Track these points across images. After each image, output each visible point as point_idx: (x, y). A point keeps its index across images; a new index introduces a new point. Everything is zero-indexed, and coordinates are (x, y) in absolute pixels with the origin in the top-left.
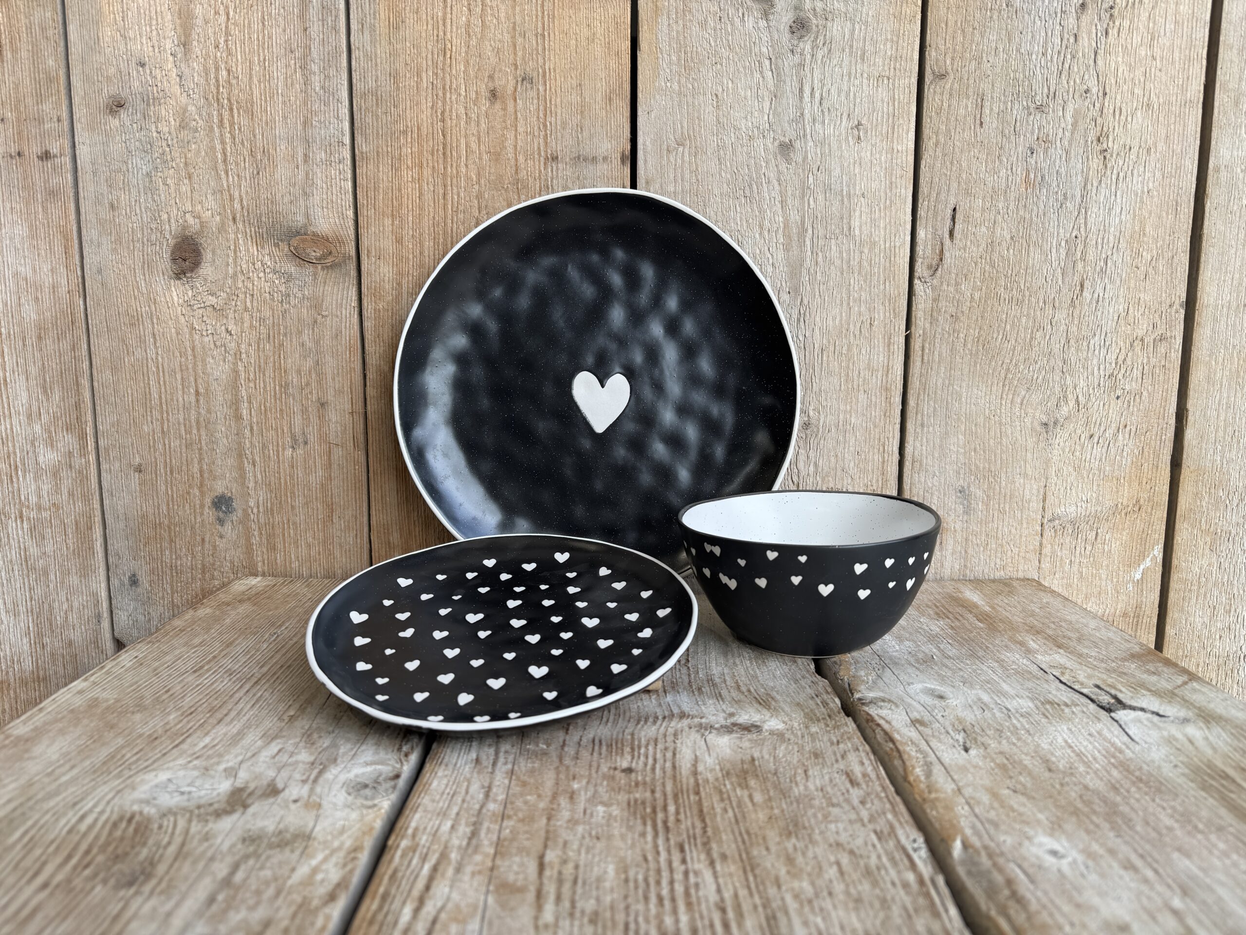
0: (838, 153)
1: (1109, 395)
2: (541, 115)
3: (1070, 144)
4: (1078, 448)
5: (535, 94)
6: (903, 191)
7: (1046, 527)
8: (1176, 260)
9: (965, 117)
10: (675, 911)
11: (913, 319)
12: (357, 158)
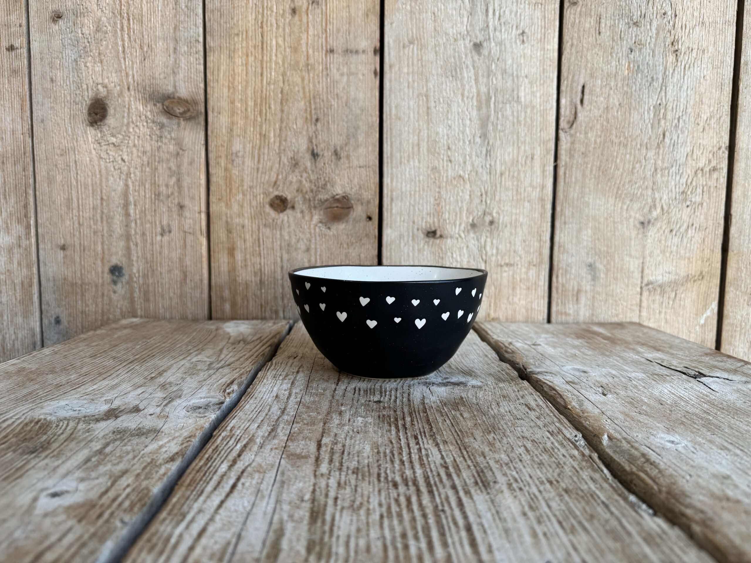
0: (510, 50)
1: (682, 205)
2: (324, 24)
3: (655, 45)
4: (663, 238)
5: (320, 12)
6: (551, 75)
7: (644, 289)
8: (722, 121)
9: (589, 29)
10: (413, 468)
11: (559, 156)
12: (207, 51)
